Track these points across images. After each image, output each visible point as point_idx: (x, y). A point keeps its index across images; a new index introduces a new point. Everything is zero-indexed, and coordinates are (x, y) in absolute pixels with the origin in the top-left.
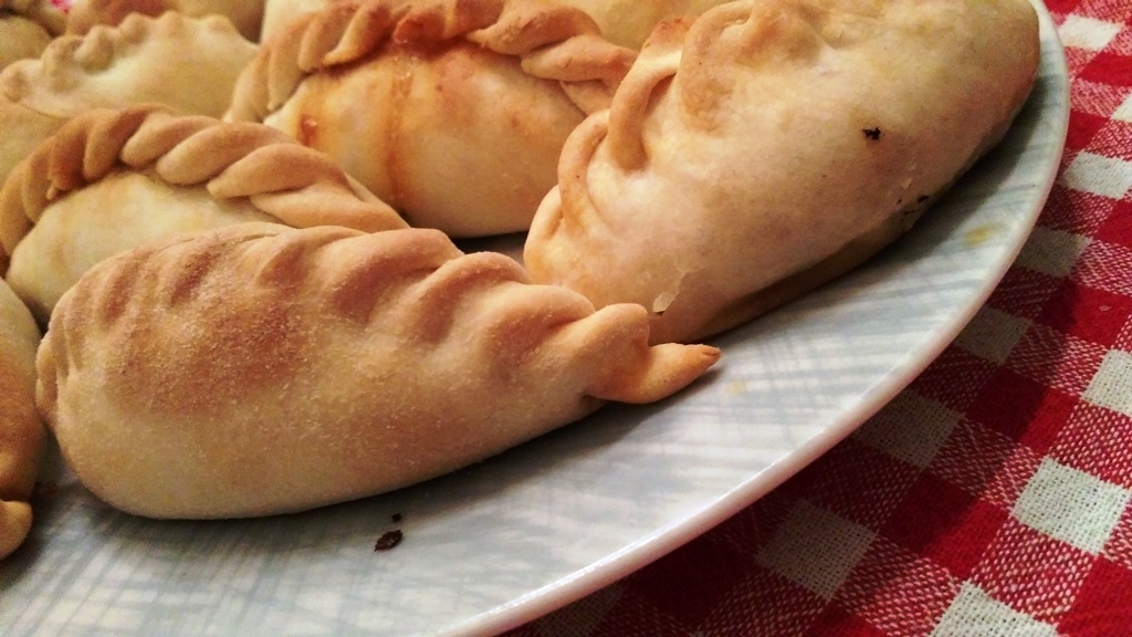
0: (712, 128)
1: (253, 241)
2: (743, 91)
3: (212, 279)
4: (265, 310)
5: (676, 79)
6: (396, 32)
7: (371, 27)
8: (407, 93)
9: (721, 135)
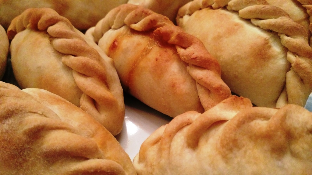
0: (225, 157)
1: (32, 114)
2: (245, 152)
3: (11, 121)
4: (18, 145)
5: (225, 124)
6: (155, 31)
7: (149, 24)
8: (147, 54)
9: (227, 162)
